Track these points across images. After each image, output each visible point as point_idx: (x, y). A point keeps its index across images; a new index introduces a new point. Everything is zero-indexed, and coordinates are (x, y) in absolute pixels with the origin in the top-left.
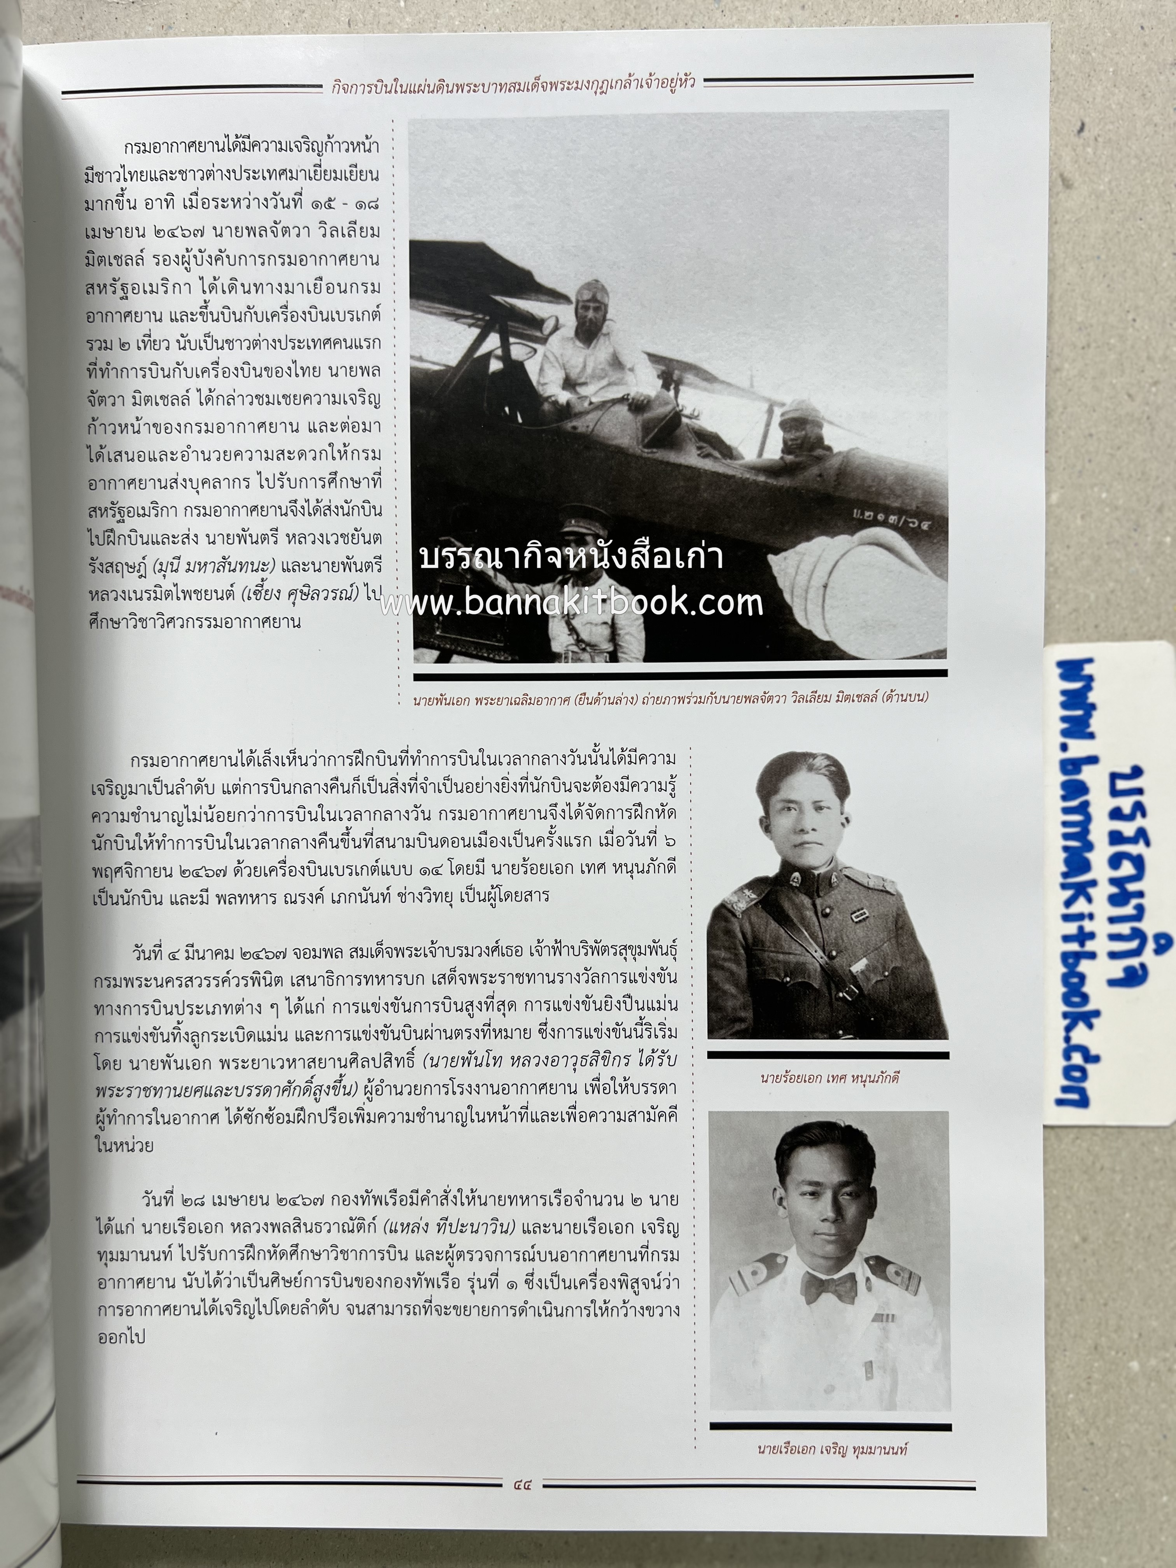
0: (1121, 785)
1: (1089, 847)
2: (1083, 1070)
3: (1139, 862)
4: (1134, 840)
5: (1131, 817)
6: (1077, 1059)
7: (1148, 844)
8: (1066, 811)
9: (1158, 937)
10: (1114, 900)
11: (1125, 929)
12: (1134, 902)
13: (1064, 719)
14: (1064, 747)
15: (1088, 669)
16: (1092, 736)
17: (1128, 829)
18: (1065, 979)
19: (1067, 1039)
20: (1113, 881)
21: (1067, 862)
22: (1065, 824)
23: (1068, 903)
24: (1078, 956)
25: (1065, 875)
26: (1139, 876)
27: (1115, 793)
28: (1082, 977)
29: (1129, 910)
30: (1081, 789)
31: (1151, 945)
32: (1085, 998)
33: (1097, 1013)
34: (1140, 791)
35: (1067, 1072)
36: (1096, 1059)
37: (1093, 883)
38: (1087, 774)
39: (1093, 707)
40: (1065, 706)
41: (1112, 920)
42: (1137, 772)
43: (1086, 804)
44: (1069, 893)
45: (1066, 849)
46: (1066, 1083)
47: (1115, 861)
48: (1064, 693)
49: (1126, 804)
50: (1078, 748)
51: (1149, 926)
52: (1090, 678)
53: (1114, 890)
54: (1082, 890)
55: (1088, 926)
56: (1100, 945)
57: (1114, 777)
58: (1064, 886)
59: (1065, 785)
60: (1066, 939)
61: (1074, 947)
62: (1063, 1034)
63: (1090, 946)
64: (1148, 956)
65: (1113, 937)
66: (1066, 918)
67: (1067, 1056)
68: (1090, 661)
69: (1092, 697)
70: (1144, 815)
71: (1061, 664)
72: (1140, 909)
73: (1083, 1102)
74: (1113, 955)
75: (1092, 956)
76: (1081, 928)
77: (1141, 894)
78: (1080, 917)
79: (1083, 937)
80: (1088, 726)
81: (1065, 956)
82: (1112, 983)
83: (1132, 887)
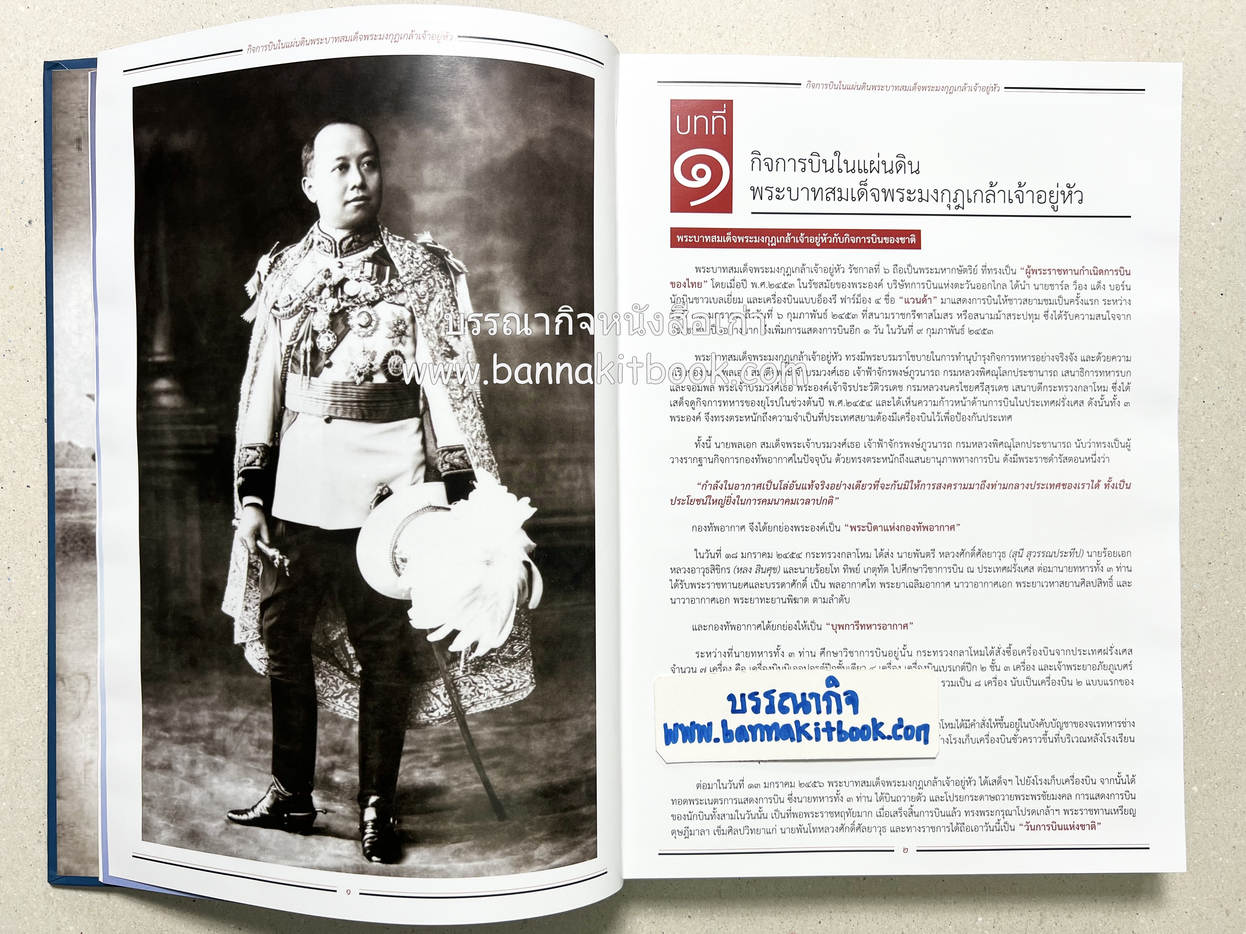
0: (739, 707)
1: (776, 725)
2: (907, 728)
3: (784, 696)
4: (772, 699)
5: (758, 701)
6: (900, 732)
7: (774, 691)
8: (754, 739)
9: (828, 686)
10: (807, 711)
11: (824, 704)
12: (808, 699)
13: (700, 741)
14: (717, 740)
15: (670, 727)
16: (710, 724)
17: (765, 702)
18: (854, 739)
19: (889, 738)
20: (796, 711)
21: (784, 739)
22: (762, 740)
23: (809, 738)
24: (840, 732)
25: (792, 740)
26: (793, 696)
27: (743, 711)
28: (853, 729)
29: (813, 702)
30: (741, 729)
31: (833, 689)
32: (865, 727)
33: (874, 720)
34: (743, 695)
35: (908, 738)
36: (900, 720)
37: (797, 722)
38: (733, 726)
39: (693, 723)
40: (692, 741)
41: (819, 712)
42: (731, 698)
43: (750, 727)
44: (803, 736)
45: (777, 739)
46: (915, 738)
47: (784, 710)
48: (684, 741)
49: (750, 704)
50: (717, 732)
51: (822, 690)
52: (676, 725)
53: (801, 710)
54: (802, 729)
55: (822, 726)
56: (834, 719)
57: (734, 711)
58: (799, 740)
59: (739, 740)
60: (830, 739)
61: (835, 734)
62: (886, 740)
63: (834, 725)
64: (840, 691)
65: (829, 711)
66: (818, 739)
67: (900, 737)
68: (665, 725)
69: (687, 724)
70: (757, 693)
71: (667, 743)
72: (812, 695)
73: (926, 727)
74: (839, 711)
75: (840, 723)
76: (824, 730)
77: (803, 695)
78: (817, 730)
79: (829, 728)
80: (704, 726)
81: (841, 739)
82: (856, 711)
83: (799, 700)
